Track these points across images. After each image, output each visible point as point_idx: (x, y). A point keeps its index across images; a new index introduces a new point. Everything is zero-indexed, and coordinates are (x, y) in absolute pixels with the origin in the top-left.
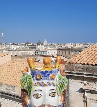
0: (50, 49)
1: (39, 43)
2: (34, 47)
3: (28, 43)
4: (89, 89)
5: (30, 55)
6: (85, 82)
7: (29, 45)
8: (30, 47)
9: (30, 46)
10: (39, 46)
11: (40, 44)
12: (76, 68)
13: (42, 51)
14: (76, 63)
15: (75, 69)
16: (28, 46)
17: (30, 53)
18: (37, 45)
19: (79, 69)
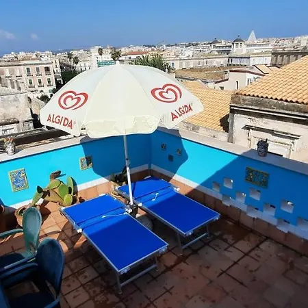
0: (258, 54)
1: (238, 40)
2: (227, 49)
3: (215, 42)
4: (254, 125)
5: (217, 65)
6: (251, 117)
7: (217, 45)
8: (218, 49)
9: (220, 47)
10: (237, 47)
11: (239, 43)
12: (244, 100)
13: (241, 58)
14: (245, 95)
15: (242, 102)
16: (215, 49)
17: (217, 62)
18: (233, 44)
19: (247, 102)
